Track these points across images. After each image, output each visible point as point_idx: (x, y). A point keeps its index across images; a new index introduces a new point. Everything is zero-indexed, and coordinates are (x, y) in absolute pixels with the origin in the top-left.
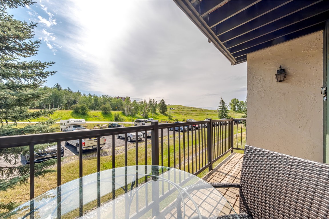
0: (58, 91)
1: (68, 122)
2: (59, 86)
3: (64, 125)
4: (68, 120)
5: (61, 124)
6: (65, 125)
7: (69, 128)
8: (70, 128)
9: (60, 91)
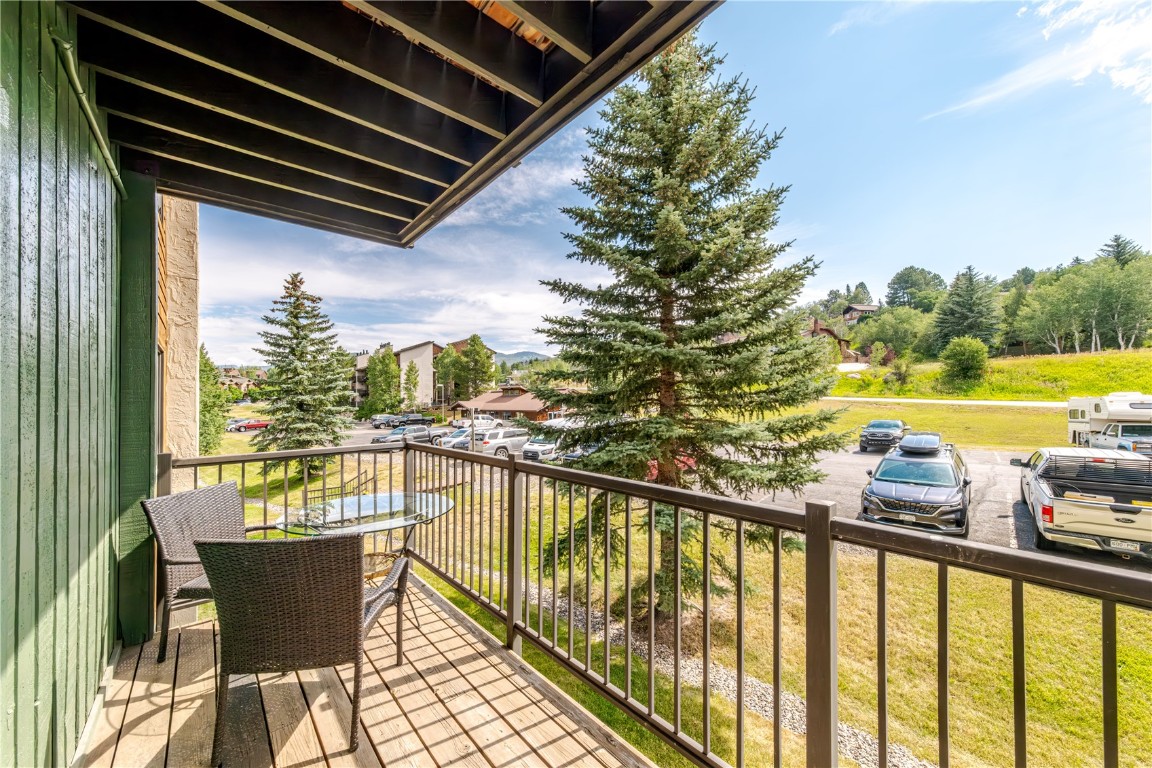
0: (1118, 267)
1: (1097, 408)
2: (1125, 248)
3: (1080, 419)
4: (1097, 401)
5: (1073, 414)
6: (1087, 419)
7: (1104, 434)
8: (1106, 437)
9: (1126, 267)
